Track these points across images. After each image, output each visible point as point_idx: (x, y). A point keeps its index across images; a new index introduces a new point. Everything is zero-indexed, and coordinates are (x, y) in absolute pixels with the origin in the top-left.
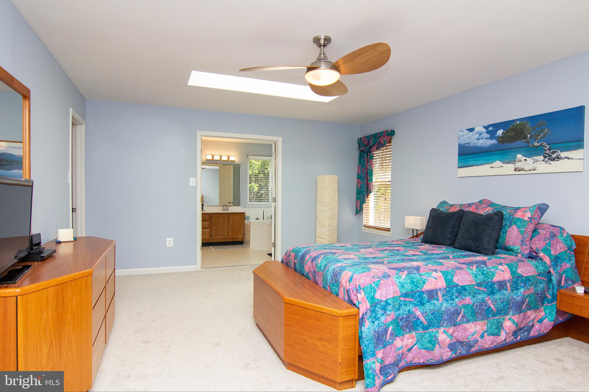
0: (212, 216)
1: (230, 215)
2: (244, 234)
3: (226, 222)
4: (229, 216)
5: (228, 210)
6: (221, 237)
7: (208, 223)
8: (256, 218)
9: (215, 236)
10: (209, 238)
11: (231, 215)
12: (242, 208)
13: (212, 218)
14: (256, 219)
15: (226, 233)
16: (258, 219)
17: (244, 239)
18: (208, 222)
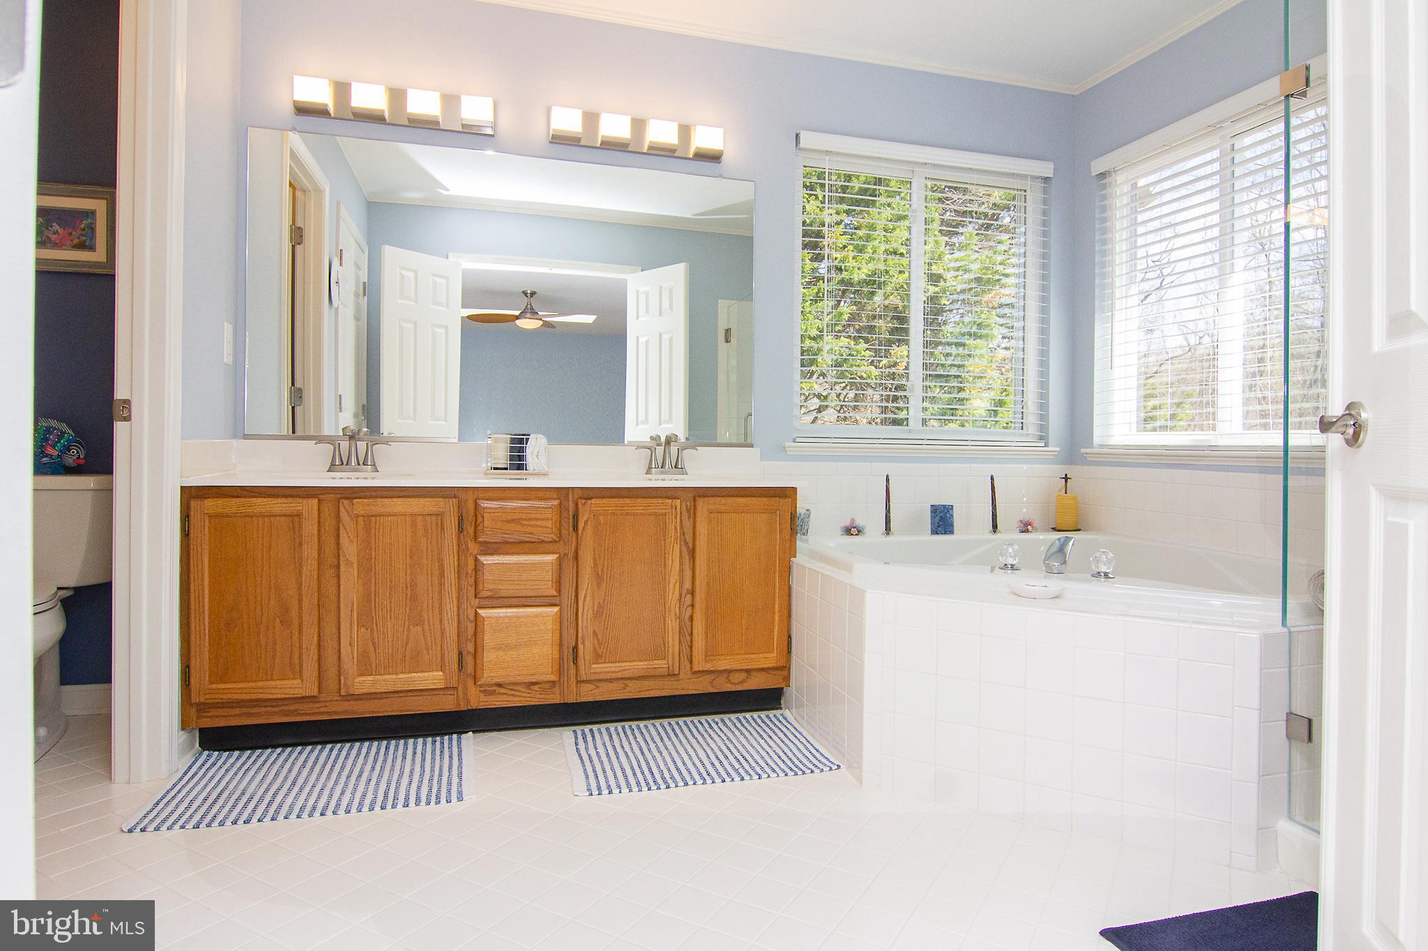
0: (577, 510)
1: (700, 502)
2: (790, 637)
3: (675, 553)
4: (693, 512)
5: (678, 467)
6: (639, 666)
7: (551, 558)
8: (848, 523)
9: (598, 657)
10: (560, 671)
11: (703, 506)
12: (763, 457)
13: (575, 528)
14: (848, 531)
15: (673, 640)
16: (859, 532)
17: (787, 679)
18: (552, 553)
